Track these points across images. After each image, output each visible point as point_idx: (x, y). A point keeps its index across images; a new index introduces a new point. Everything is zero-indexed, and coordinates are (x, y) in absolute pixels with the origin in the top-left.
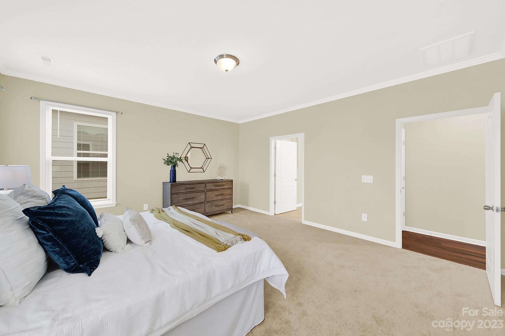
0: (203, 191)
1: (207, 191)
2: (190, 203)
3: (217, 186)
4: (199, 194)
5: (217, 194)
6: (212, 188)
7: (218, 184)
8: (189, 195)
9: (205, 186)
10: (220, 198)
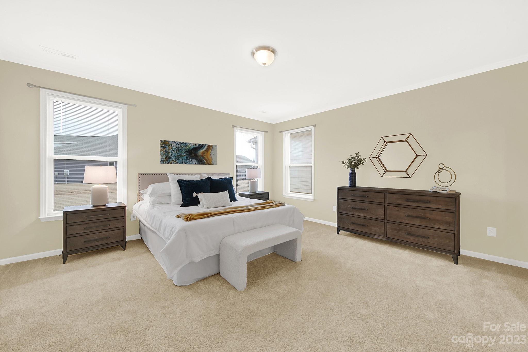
0: (380, 204)
1: (388, 204)
2: (361, 214)
3: (409, 200)
4: (374, 206)
5: (410, 214)
6: (400, 202)
7: (414, 197)
8: (359, 205)
9: (386, 198)
10: (417, 222)
